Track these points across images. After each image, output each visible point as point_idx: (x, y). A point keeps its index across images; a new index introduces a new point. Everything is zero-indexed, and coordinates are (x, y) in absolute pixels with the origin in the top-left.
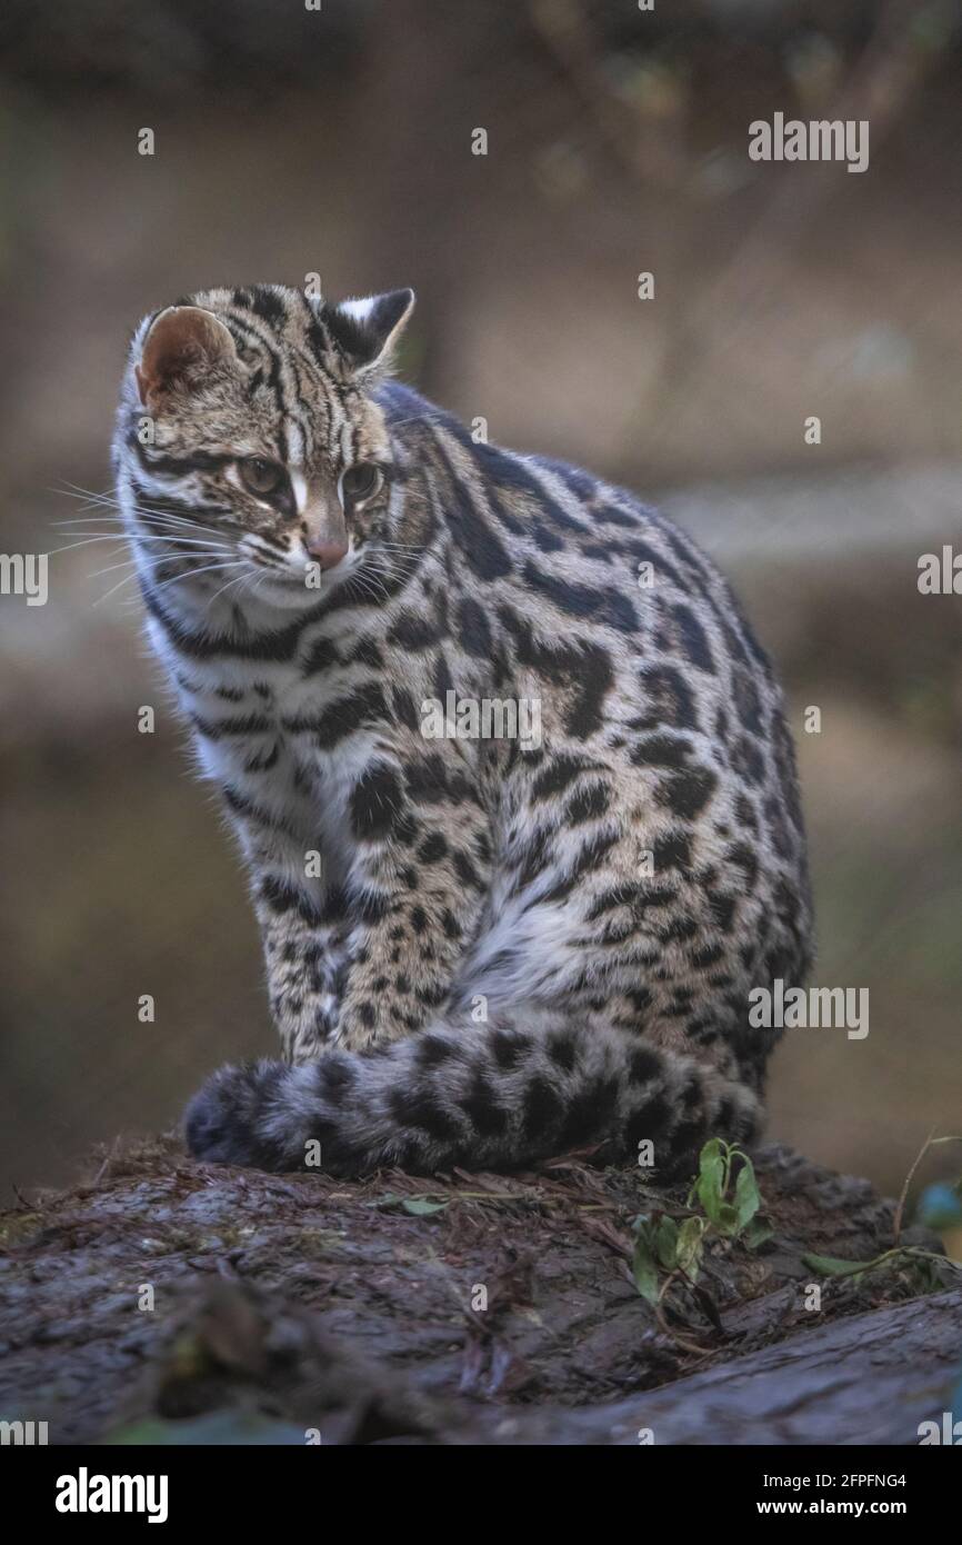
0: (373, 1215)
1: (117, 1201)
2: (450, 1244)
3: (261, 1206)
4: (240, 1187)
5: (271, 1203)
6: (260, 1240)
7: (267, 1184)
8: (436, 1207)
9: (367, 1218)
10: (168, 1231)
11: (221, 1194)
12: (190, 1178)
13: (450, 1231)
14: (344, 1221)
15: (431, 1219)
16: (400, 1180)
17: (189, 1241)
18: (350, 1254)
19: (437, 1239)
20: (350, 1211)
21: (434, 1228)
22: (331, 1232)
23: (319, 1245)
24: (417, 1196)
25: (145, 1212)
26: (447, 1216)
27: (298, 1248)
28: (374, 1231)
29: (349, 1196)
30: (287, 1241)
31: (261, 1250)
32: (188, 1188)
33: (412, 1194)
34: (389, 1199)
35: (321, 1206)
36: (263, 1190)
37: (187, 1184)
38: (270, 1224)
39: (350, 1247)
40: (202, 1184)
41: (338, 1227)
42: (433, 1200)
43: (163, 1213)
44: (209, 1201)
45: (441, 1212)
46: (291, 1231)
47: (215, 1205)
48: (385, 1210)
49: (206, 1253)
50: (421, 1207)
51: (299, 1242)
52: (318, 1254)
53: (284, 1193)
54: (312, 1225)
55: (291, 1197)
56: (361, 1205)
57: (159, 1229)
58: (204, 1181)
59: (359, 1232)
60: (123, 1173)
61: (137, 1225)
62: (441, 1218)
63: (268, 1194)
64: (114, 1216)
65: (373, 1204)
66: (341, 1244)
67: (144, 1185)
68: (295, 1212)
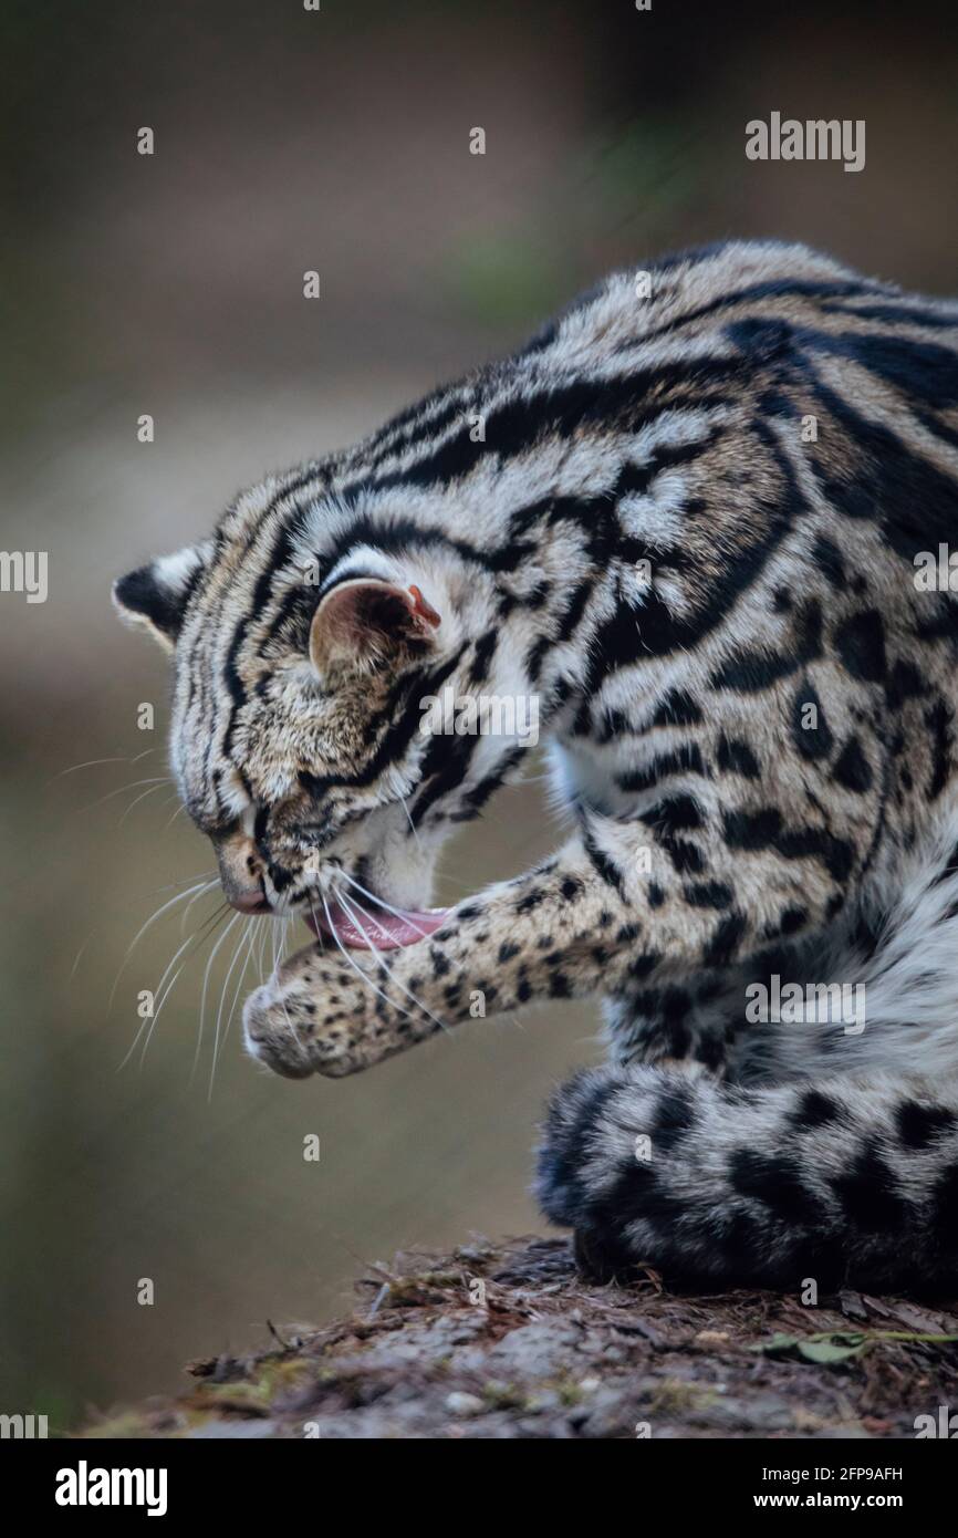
0: (760, 1363)
1: (411, 1342)
2: (867, 1403)
3: (605, 1349)
4: (575, 1323)
5: (620, 1345)
6: (609, 1397)
7: (610, 1319)
8: (844, 1352)
9: (751, 1366)
10: (482, 1385)
11: (551, 1333)
12: (505, 1311)
13: (865, 1385)
14: (723, 1371)
15: (838, 1369)
16: (793, 1313)
17: (514, 1396)
18: (733, 1416)
19: (849, 1396)
20: (727, 1357)
21: (843, 1381)
22: (702, 1385)
23: (689, 1405)
24: (817, 1336)
25: (450, 1356)
26: (860, 1364)
27: (661, 1408)
28: (762, 1384)
29: (724, 1335)
30: (646, 1398)
31: (614, 1411)
32: (504, 1324)
33: (810, 1333)
34: (780, 1339)
35: (688, 1350)
36: (606, 1327)
37: (501, 1319)
38: (622, 1374)
39: (732, 1407)
40: (523, 1317)
41: (713, 1378)
42: (841, 1342)
43: (472, 1358)
44: (535, 1342)
45: (852, 1359)
46: (650, 1384)
47: (544, 1348)
48: (774, 1355)
49: (538, 1414)
50: (823, 1351)
51: (659, 1400)
52: (688, 1416)
53: (633, 1331)
54: (678, 1376)
55: (645, 1337)
56: (742, 1347)
57: (471, 1382)
58: (524, 1315)
59: (742, 1386)
60: (411, 1301)
61: (439, 1375)
62: (851, 1366)
63: (614, 1333)
64: (411, 1363)
65: (758, 1347)
66: (718, 1402)
67: (444, 1321)
68: (651, 1358)
